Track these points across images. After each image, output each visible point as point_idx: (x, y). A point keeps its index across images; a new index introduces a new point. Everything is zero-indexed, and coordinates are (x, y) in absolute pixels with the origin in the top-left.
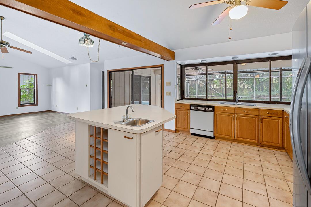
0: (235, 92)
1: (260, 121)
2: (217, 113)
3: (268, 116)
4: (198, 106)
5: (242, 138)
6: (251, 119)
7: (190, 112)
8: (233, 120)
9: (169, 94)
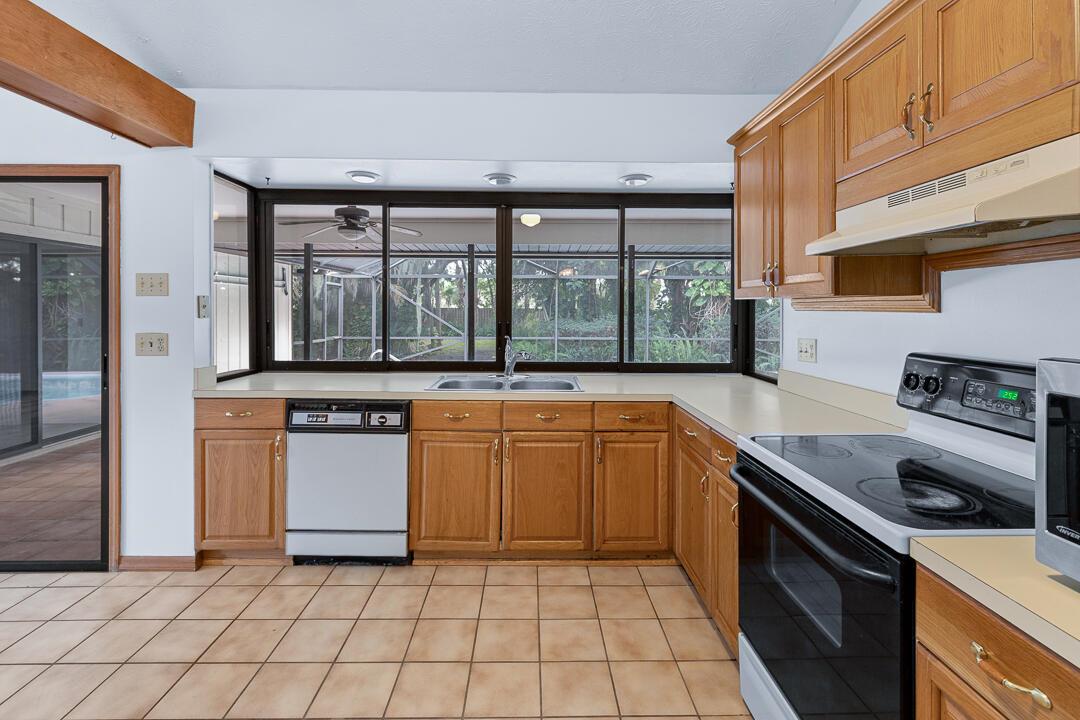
0: (504, 330)
1: (598, 453)
2: (423, 436)
3: (623, 428)
4: (329, 409)
5: (528, 538)
6: (563, 447)
7: (284, 442)
8: (494, 461)
9: (154, 344)
